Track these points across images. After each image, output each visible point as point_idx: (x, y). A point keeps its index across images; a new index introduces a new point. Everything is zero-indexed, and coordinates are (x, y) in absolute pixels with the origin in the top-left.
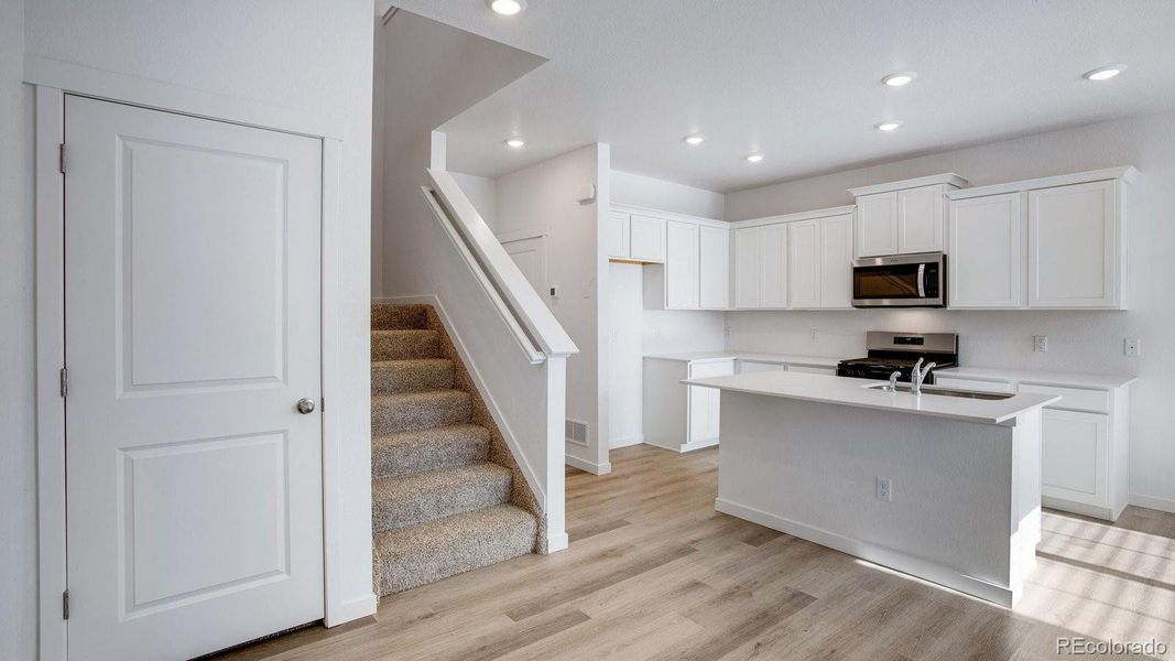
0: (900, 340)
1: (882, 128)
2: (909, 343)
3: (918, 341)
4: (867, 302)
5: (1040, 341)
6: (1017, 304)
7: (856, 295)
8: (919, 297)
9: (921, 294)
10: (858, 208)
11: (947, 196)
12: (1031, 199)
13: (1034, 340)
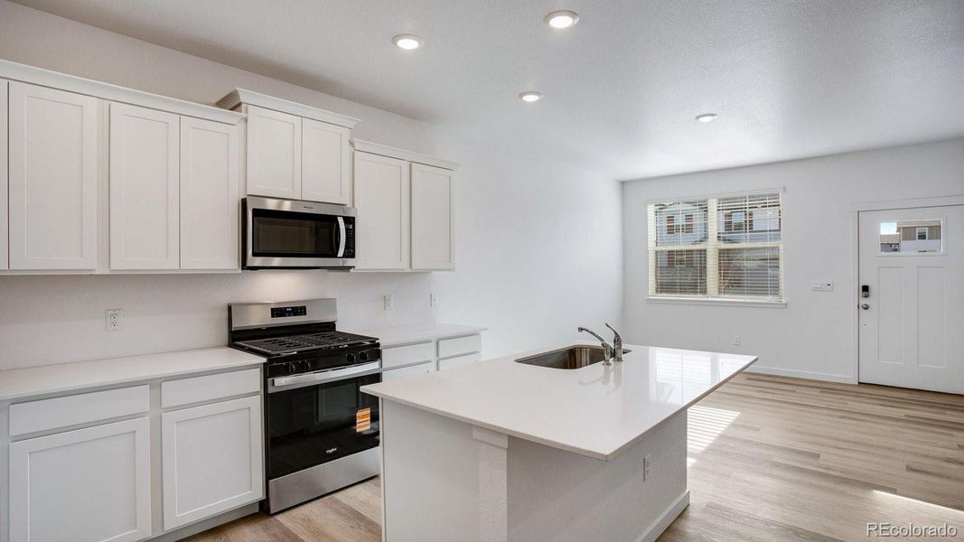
0: (276, 312)
2: (289, 313)
3: (299, 311)
5: (389, 300)
6: (404, 266)
7: (255, 251)
8: (336, 257)
9: (341, 253)
10: (246, 120)
11: (352, 144)
12: (413, 171)
13: (385, 299)
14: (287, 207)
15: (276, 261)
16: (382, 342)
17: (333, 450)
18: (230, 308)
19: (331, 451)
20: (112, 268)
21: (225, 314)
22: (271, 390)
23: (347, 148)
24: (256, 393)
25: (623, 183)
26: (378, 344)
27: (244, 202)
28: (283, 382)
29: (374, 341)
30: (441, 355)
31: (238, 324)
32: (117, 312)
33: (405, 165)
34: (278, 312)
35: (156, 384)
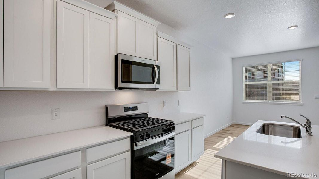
2: (131, 110)
3: (135, 108)
6: (175, 89)
7: (123, 80)
8: (154, 84)
9: (155, 82)
10: (117, 18)
11: (157, 34)
12: (177, 48)
13: (164, 103)
16: (175, 122)
17: (158, 174)
18: (107, 108)
19: (157, 175)
20: (58, 87)
21: (104, 110)
22: (136, 148)
24: (127, 151)
25: (233, 59)
26: (174, 124)
27: (117, 57)
28: (141, 145)
29: (172, 123)
30: (193, 127)
31: (110, 115)
32: (57, 110)
33: (175, 45)
34: (127, 109)
35: (84, 150)
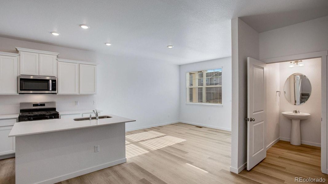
0: (35, 105)
1: (53, 34)
2: (39, 106)
3: (43, 105)
4: (23, 92)
5: (77, 102)
6: (77, 93)
7: (21, 89)
8: (49, 91)
9: (50, 89)
10: (20, 55)
11: (57, 60)
12: (80, 66)
14: (32, 78)
15: (31, 92)
23: (55, 61)
25: (180, 66)
26: (59, 114)
29: (57, 113)
31: (21, 108)
33: (77, 65)
